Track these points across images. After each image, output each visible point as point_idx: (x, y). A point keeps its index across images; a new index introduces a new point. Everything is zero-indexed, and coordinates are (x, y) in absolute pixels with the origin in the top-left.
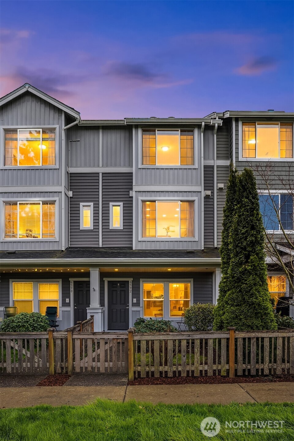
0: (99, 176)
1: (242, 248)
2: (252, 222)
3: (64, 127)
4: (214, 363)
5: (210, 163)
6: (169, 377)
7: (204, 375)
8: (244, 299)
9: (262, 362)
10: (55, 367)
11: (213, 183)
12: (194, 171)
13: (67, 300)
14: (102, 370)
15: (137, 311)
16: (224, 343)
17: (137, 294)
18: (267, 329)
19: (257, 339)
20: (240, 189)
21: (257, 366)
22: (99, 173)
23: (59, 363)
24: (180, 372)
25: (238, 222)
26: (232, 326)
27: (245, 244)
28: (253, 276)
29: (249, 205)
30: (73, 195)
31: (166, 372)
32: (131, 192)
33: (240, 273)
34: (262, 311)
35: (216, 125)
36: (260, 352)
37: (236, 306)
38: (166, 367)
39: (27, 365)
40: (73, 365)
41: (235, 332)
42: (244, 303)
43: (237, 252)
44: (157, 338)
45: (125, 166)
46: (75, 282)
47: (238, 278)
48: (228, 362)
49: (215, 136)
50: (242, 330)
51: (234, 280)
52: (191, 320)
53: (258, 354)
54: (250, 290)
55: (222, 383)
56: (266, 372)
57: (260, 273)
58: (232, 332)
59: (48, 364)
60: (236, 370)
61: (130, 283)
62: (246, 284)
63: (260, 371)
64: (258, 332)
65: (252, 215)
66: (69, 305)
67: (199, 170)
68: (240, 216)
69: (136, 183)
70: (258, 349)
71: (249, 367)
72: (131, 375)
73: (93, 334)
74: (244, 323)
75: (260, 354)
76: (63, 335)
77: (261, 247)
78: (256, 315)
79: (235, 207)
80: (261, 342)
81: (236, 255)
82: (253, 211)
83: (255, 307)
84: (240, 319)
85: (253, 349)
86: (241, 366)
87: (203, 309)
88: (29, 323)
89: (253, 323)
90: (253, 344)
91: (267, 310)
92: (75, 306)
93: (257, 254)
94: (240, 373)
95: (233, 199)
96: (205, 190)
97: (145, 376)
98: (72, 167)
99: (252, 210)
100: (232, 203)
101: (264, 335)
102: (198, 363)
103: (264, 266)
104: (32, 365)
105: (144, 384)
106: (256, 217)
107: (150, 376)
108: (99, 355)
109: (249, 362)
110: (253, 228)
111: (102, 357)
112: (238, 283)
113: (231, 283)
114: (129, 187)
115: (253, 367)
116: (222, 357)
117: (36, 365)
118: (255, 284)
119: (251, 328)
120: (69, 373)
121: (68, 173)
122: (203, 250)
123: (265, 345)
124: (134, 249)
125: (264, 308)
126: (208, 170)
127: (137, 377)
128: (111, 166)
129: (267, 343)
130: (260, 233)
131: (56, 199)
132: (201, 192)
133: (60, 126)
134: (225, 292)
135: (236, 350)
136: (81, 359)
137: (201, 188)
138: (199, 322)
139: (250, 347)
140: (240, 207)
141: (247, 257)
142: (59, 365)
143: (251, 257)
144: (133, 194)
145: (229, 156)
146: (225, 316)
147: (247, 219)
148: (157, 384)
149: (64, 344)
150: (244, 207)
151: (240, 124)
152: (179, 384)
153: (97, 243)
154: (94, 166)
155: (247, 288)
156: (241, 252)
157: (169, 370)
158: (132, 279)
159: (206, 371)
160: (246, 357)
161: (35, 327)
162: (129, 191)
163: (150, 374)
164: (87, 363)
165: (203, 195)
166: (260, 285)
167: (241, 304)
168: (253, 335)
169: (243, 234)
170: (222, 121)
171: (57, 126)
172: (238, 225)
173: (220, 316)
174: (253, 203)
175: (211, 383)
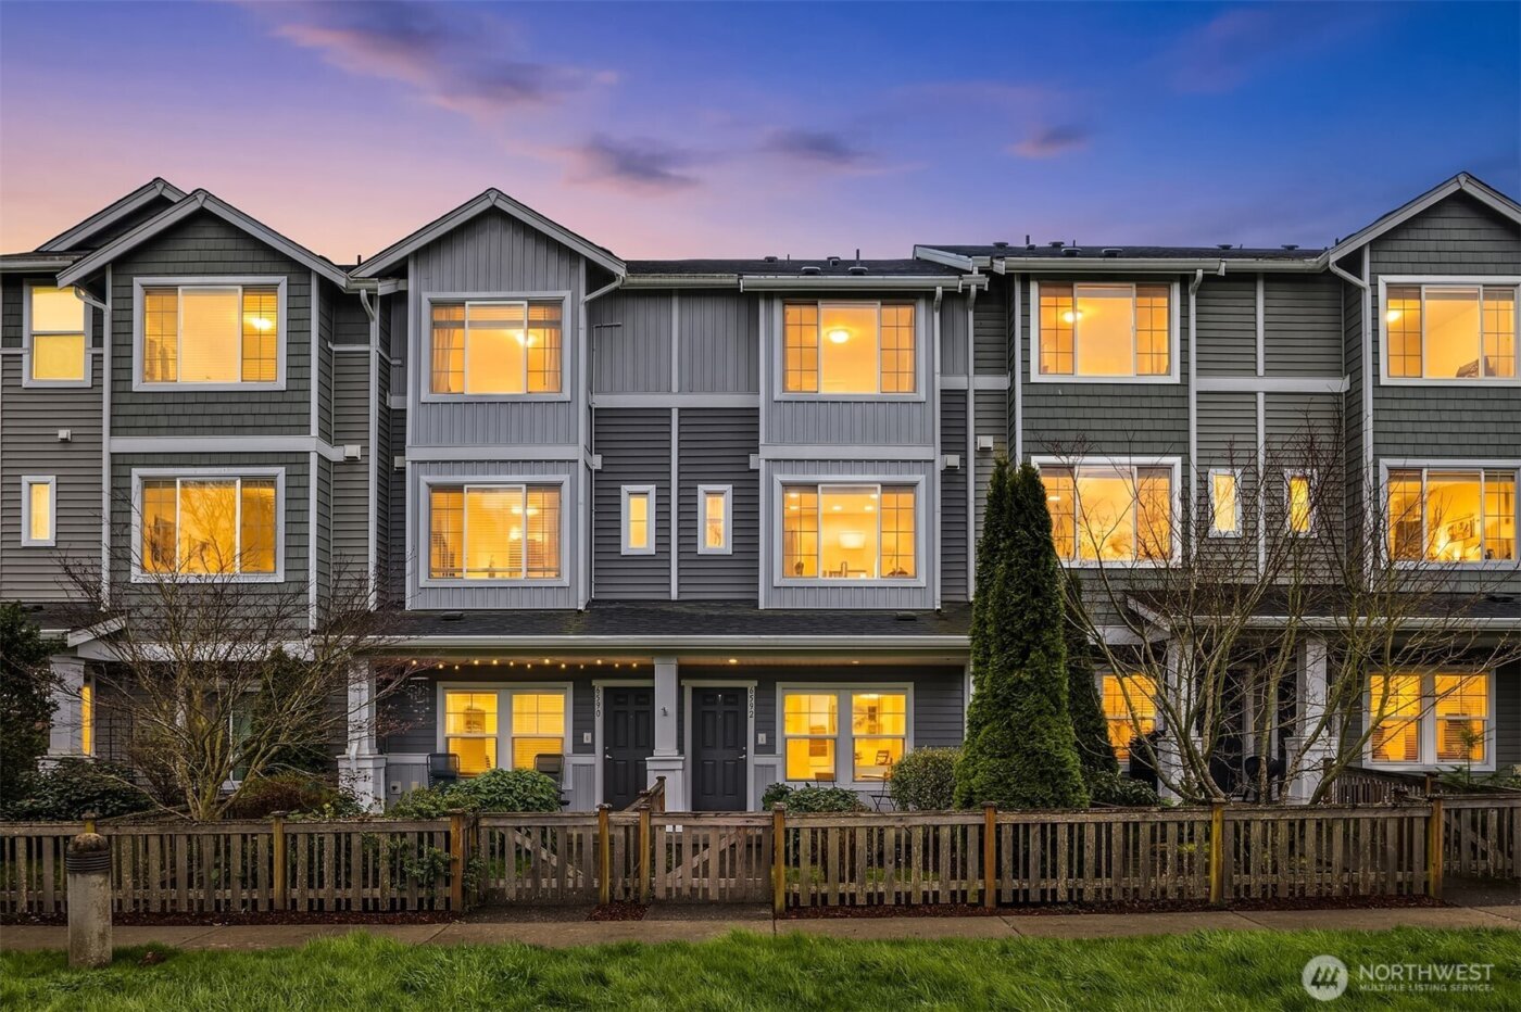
0: (670, 417)
1: (1012, 635)
2: (1035, 580)
3: (584, 297)
4: (953, 877)
5: (958, 382)
6: (858, 906)
7: (931, 901)
8: (1016, 743)
9: (1054, 876)
10: (612, 887)
11: (966, 435)
12: (917, 407)
13: (587, 738)
14: (713, 895)
15: (767, 766)
16: (973, 834)
17: (768, 722)
18: (1066, 806)
19: (1044, 826)
20: (1012, 508)
21: (1043, 883)
22: (670, 409)
23: (620, 880)
24: (881, 895)
25: (1006, 578)
26: (991, 799)
27: (1019, 627)
28: (1035, 694)
29: (1028, 544)
30: (603, 465)
31: (853, 896)
32: (752, 457)
33: (1009, 687)
34: (1053, 768)
35: (973, 289)
36: (1049, 854)
37: (1001, 757)
38: (853, 885)
39: (549, 883)
40: (651, 883)
41: (996, 812)
42: (1017, 751)
43: (1003, 642)
44: (833, 824)
45: (737, 390)
46: (606, 689)
47: (1005, 699)
48: (981, 876)
49: (971, 314)
50: (1011, 809)
51: (997, 703)
52: (906, 787)
53: (1044, 859)
54: (1029, 724)
55: (968, 915)
56: (1062, 896)
57: (1051, 688)
58: (989, 813)
59: (596, 881)
60: (999, 892)
61: (749, 694)
62: (1021, 711)
63: (1049, 894)
64: (1044, 813)
65: (1036, 566)
66: (590, 749)
67: (929, 406)
68: (1010, 566)
69: (768, 439)
70: (1044, 848)
71: (1025, 885)
72: (780, 902)
73: (695, 817)
74: (1015, 792)
75: (1049, 860)
76: (630, 819)
77: (1053, 632)
78: (1041, 777)
79: (1002, 545)
80: (1052, 833)
81: (1002, 649)
82: (1038, 556)
83: (1038, 760)
84: (1008, 785)
85: (1035, 847)
86: (1011, 884)
87: (936, 762)
88: (515, 794)
89: (1034, 793)
90: (1035, 837)
91: (1064, 767)
92: (605, 752)
93: (1045, 649)
94: (1007, 898)
95: (998, 525)
96: (944, 452)
97: (809, 904)
98: (600, 392)
99: (1035, 554)
100: (995, 533)
101: (1057, 818)
102: (919, 877)
103: (1060, 674)
104: (562, 884)
105: (809, 917)
106: (1043, 570)
107: (819, 903)
108: (706, 863)
109: (1026, 876)
110: (1037, 592)
111: (713, 867)
112: (1005, 708)
113: (990, 708)
114: (751, 444)
115: (1033, 885)
116: (969, 864)
117: (571, 884)
118: (1039, 712)
119: (1031, 804)
120: (643, 901)
121: (590, 408)
122: (938, 610)
123: (1059, 839)
124: (761, 606)
125: (1058, 762)
126: (953, 401)
127: (791, 905)
128: (703, 390)
129: (1062, 835)
130: (1051, 604)
131: (564, 478)
132: (933, 461)
133: (573, 295)
134: (979, 727)
135: (999, 849)
136: (669, 869)
137: (932, 451)
138: (926, 793)
139: (1028, 843)
140: (1011, 547)
141: (1025, 654)
142: (620, 884)
143: (1032, 655)
144: (758, 462)
145: (1006, 367)
146: (977, 778)
147: (1025, 574)
148: (835, 917)
149: (632, 839)
150: (1019, 547)
151: (1034, 288)
152: (881, 917)
153: (665, 589)
154: (658, 391)
155: (1022, 719)
156: (1011, 643)
157: (859, 892)
158: (755, 683)
159: (936, 894)
160: (1021, 866)
161: (528, 803)
162: (748, 456)
163: (819, 898)
164: (680, 878)
165: (939, 467)
166: (1052, 714)
167: (1010, 754)
168: (1033, 818)
169: (1016, 605)
170: (988, 279)
171: (567, 294)
172: (1007, 585)
173: (967, 778)
174: (1037, 540)
175: (944, 916)
